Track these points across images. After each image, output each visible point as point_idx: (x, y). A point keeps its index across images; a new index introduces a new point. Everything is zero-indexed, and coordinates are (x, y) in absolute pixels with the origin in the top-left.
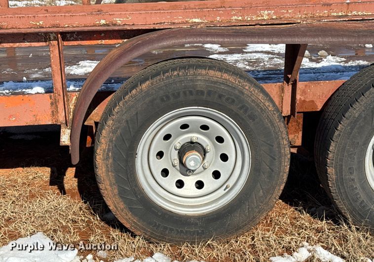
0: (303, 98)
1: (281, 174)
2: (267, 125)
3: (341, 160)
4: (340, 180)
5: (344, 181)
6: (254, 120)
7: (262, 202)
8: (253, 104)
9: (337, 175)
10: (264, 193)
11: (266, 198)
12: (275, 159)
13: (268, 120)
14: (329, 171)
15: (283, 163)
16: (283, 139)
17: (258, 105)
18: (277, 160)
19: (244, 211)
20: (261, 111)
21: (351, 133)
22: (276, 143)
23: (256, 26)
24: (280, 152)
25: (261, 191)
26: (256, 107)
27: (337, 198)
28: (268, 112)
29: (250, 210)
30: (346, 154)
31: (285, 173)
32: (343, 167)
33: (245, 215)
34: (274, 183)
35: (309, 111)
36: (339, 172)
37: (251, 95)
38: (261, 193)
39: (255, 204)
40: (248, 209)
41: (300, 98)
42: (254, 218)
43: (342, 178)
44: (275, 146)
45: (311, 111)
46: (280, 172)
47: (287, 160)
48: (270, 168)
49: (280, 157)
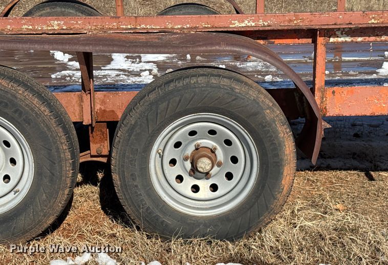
0: (103, 108)
1: (63, 178)
2: (43, 129)
3: (123, 166)
4: (124, 186)
5: (128, 187)
6: (29, 124)
7: (46, 206)
8: (27, 108)
9: (120, 181)
10: (47, 197)
11: (50, 202)
12: (55, 164)
13: (44, 124)
14: (114, 177)
15: (64, 167)
16: (62, 143)
17: (32, 110)
18: (57, 165)
19: (29, 215)
20: (36, 116)
21: (129, 140)
22: (54, 147)
23: (42, 35)
24: (60, 157)
25: (44, 195)
26: (30, 111)
27: (124, 204)
28: (44, 117)
29: (35, 213)
30: (126, 160)
31: (68, 177)
32: (125, 173)
33: (30, 219)
34: (56, 187)
35: (110, 120)
36: (123, 178)
37: (25, 99)
38: (44, 196)
39: (39, 208)
40: (33, 213)
41: (101, 108)
42: (39, 221)
43: (126, 185)
44: (54, 151)
45: (112, 120)
46: (61, 177)
47: (68, 165)
48: (51, 172)
49: (60, 161)
